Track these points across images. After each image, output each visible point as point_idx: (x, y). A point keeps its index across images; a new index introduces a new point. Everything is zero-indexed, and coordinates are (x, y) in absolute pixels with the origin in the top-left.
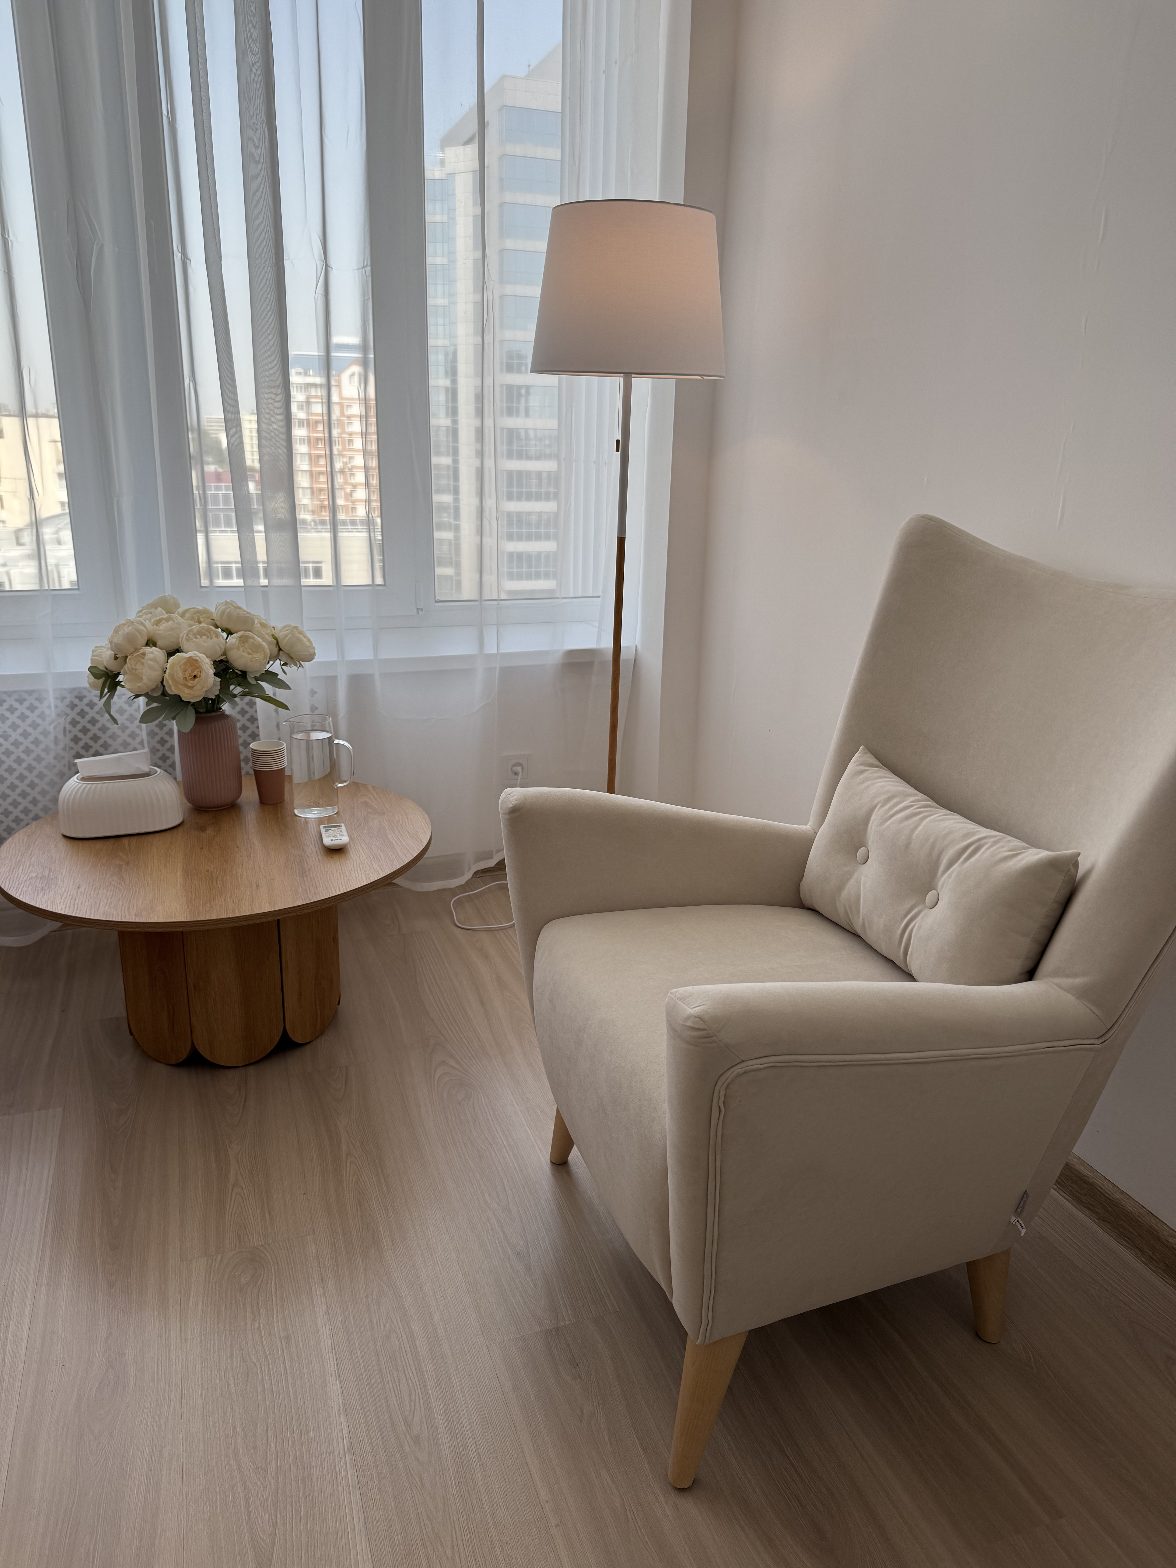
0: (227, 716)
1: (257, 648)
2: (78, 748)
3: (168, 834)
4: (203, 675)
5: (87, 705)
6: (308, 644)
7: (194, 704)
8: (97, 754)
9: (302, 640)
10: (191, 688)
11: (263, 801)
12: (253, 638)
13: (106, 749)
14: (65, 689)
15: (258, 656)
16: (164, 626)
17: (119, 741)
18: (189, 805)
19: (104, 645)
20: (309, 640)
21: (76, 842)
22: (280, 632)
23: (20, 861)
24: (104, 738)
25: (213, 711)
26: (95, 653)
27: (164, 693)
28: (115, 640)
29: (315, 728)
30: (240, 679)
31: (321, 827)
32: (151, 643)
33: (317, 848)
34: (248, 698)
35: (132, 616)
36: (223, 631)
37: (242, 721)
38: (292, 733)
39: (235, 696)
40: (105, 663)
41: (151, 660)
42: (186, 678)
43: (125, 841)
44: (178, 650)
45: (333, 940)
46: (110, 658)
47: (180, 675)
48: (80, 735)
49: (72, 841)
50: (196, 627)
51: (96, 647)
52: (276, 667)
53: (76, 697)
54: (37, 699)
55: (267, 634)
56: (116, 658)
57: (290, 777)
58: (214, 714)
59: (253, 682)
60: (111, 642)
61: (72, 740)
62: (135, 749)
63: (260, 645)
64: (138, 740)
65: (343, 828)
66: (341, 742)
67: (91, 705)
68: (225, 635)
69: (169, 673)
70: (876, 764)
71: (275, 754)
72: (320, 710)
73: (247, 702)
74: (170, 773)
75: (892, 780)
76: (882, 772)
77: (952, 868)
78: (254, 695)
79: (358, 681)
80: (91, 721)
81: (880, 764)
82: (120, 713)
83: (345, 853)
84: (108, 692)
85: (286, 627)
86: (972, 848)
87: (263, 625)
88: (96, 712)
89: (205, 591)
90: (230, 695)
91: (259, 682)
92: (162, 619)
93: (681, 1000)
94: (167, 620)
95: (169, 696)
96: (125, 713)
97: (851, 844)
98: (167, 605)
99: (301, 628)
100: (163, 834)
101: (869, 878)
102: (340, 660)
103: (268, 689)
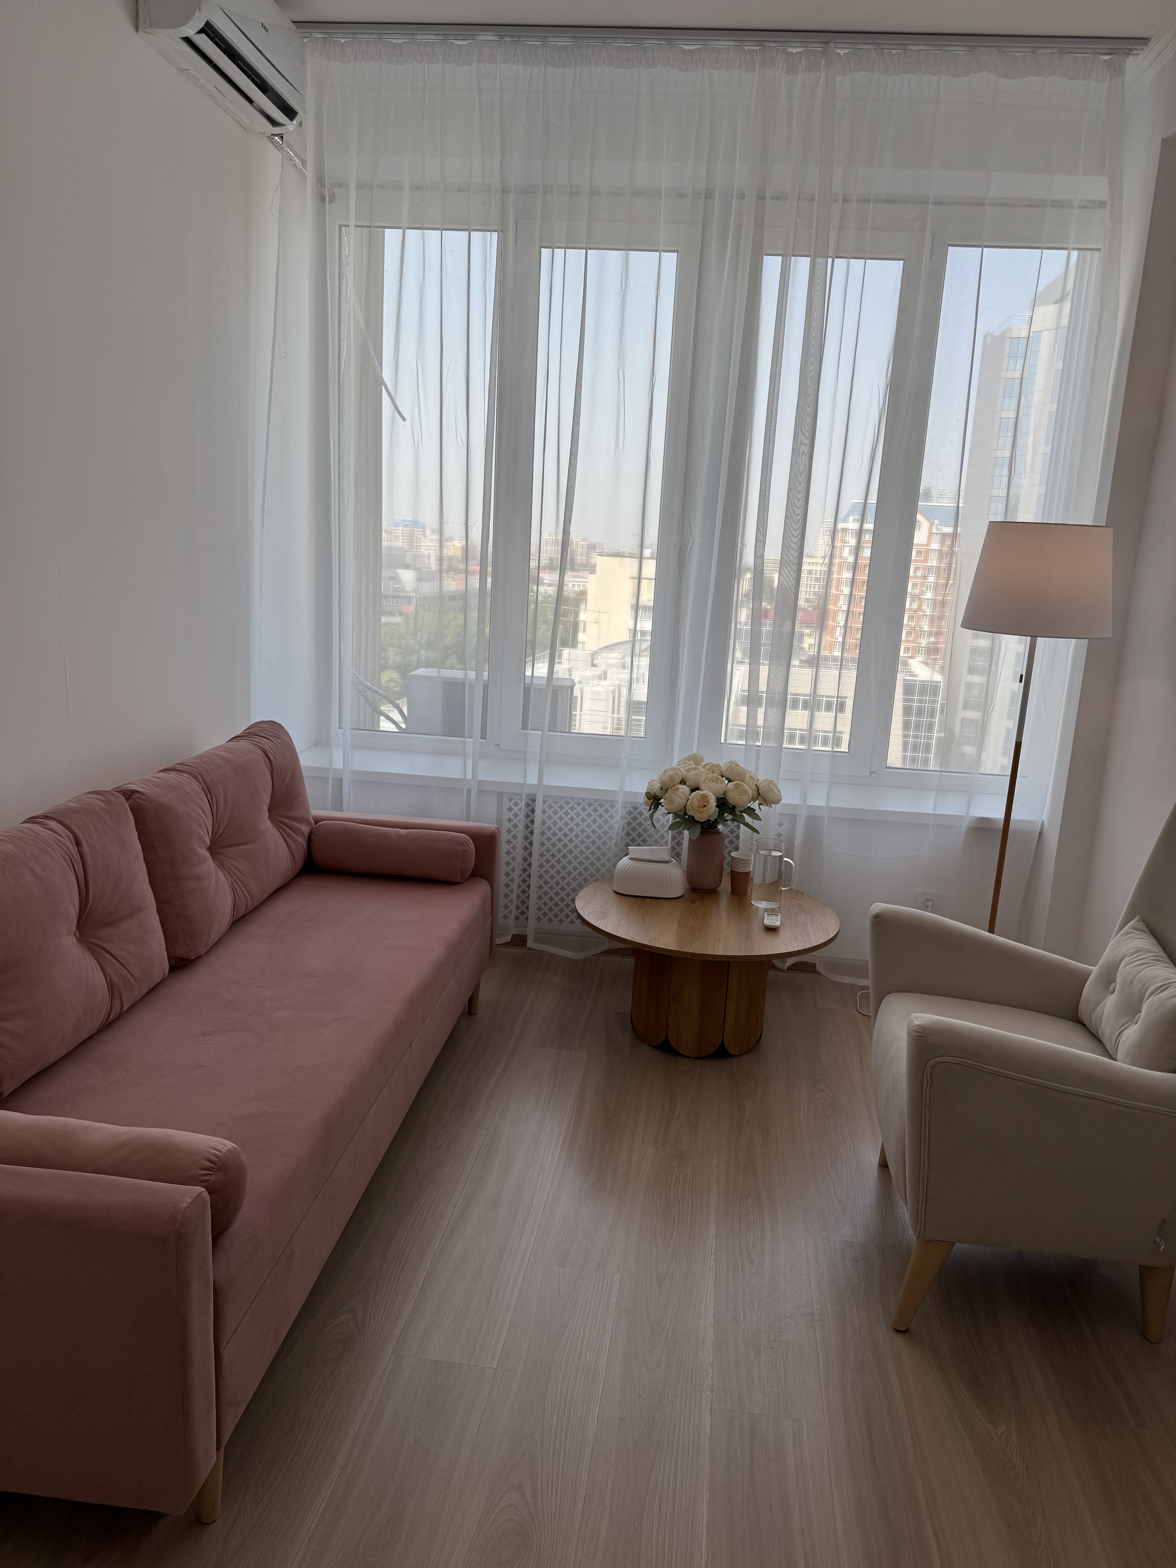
0: (720, 833)
1: (745, 792)
2: (628, 840)
3: (673, 901)
4: (709, 806)
5: (639, 814)
6: (777, 793)
7: (701, 823)
8: (639, 845)
9: (774, 790)
10: (701, 813)
11: (733, 892)
12: (743, 786)
13: (645, 843)
14: (627, 802)
15: (744, 798)
16: (693, 772)
17: (653, 839)
18: (688, 886)
19: (656, 779)
20: (779, 791)
21: (621, 896)
22: (761, 783)
23: (590, 901)
24: (645, 835)
25: (712, 829)
26: (651, 784)
27: (685, 814)
28: (663, 778)
29: (777, 849)
30: (731, 810)
31: (766, 913)
32: (683, 782)
33: (760, 926)
34: (736, 823)
35: (675, 764)
36: (726, 779)
38: (757, 849)
39: (727, 821)
40: (655, 791)
41: (681, 793)
42: (699, 806)
43: (648, 900)
44: (698, 789)
46: (659, 788)
47: (696, 803)
49: (619, 895)
50: (710, 776)
51: (651, 781)
52: (755, 805)
53: (633, 808)
54: (610, 806)
55: (753, 784)
56: (661, 789)
57: (752, 879)
58: (713, 830)
59: (739, 814)
60: (660, 780)
61: (626, 834)
62: (662, 846)
63: (747, 791)
64: (665, 840)
65: (780, 917)
66: (789, 860)
67: (641, 814)
68: (726, 782)
69: (690, 802)
70: (1145, 930)
71: (746, 862)
72: (781, 838)
73: (736, 826)
74: (680, 864)
75: (1149, 942)
76: (1143, 935)
77: (1151, 998)
78: (739, 821)
79: (814, 822)
80: (640, 824)
81: (1147, 930)
82: (658, 822)
83: (776, 932)
84: (654, 808)
85: (765, 780)
86: (1163, 987)
87: (751, 777)
88: (643, 819)
89: (722, 745)
90: (724, 820)
91: (743, 814)
92: (692, 768)
93: (915, 1018)
94: (695, 769)
95: (688, 816)
96: (661, 823)
97: (1108, 979)
98: (696, 759)
99: (775, 782)
100: (670, 900)
101: (1110, 1004)
102: (802, 803)
103: (748, 819)
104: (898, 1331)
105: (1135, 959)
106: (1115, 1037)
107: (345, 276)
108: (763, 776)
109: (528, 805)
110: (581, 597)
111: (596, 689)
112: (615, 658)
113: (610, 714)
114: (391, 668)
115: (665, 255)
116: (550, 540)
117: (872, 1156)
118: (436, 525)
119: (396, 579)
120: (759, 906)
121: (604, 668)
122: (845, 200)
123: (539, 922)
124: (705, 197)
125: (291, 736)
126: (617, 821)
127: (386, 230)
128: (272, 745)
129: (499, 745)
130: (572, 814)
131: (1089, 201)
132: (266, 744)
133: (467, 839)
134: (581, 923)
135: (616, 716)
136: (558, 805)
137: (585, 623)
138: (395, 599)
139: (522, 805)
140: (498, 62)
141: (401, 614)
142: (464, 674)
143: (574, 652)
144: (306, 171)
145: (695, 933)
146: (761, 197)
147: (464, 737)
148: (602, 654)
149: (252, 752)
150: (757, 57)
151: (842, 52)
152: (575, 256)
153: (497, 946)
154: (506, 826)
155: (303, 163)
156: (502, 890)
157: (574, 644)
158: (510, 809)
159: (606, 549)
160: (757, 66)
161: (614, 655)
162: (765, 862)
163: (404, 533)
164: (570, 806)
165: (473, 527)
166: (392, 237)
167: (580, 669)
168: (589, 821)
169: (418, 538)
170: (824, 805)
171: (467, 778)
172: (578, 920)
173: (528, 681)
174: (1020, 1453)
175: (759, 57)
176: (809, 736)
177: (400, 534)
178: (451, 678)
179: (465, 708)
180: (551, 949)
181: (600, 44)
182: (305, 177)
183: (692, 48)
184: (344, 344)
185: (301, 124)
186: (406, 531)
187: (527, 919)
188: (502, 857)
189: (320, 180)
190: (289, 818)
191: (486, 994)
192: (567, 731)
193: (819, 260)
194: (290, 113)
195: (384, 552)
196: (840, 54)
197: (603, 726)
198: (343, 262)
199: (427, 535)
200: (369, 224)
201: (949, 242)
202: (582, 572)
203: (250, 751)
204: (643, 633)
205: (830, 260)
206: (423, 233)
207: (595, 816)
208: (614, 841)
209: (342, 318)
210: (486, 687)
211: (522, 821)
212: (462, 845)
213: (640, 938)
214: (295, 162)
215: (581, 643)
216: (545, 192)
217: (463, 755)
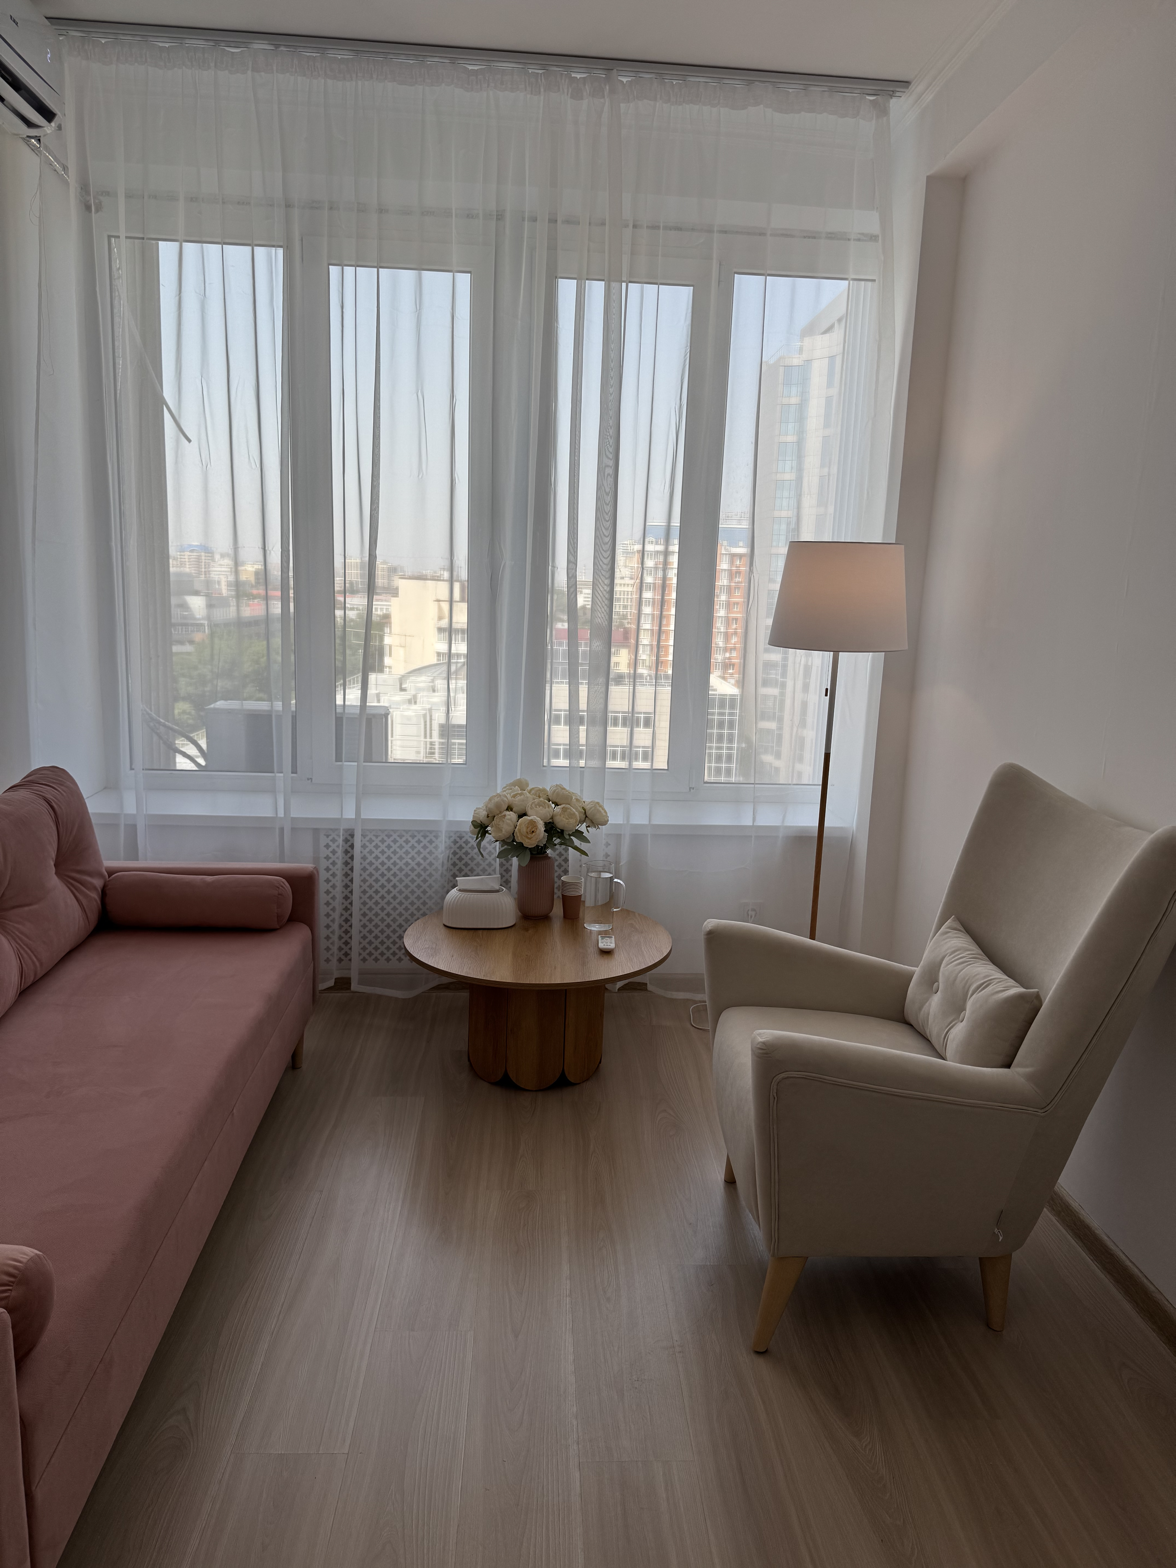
0: (549, 858)
1: (572, 815)
2: (455, 870)
3: (505, 931)
4: (538, 832)
5: (464, 842)
6: (604, 814)
7: (530, 849)
8: (466, 875)
9: (601, 812)
10: (530, 839)
11: (566, 916)
12: (571, 809)
13: (472, 873)
14: (452, 831)
15: (572, 821)
16: (519, 798)
17: (481, 868)
18: (520, 914)
19: (481, 807)
20: (605, 812)
21: (452, 930)
22: (587, 806)
23: (419, 937)
24: (472, 864)
25: (541, 854)
26: (476, 812)
27: (514, 840)
28: (489, 806)
29: (605, 870)
30: (560, 834)
31: (599, 936)
32: (510, 808)
33: (595, 950)
34: (563, 847)
35: (499, 791)
36: (553, 803)
37: (560, 860)
38: (588, 872)
39: (556, 845)
40: (481, 819)
41: (508, 819)
42: (527, 832)
43: (480, 932)
44: (525, 814)
45: (600, 1015)
46: (485, 816)
47: (524, 830)
48: (457, 862)
49: (449, 929)
50: (536, 801)
51: (477, 808)
52: (583, 828)
53: (458, 837)
54: (434, 836)
55: (580, 806)
56: (488, 817)
57: (584, 901)
58: (542, 856)
59: (567, 837)
60: (486, 807)
61: (452, 865)
62: (490, 874)
63: (574, 813)
64: (493, 868)
65: (613, 939)
66: (619, 881)
67: (467, 842)
68: (553, 806)
69: (518, 828)
70: (960, 928)
71: (576, 885)
72: (608, 859)
73: (563, 849)
74: (510, 891)
75: (965, 940)
76: (960, 934)
77: (974, 996)
78: (568, 845)
79: (637, 839)
80: (467, 853)
81: (962, 929)
82: (484, 851)
83: (611, 955)
84: (481, 836)
85: (591, 802)
86: (985, 984)
87: (577, 800)
88: (470, 848)
89: (544, 768)
90: (553, 844)
91: (572, 837)
92: (518, 794)
93: (758, 1035)
94: (521, 794)
95: (516, 842)
96: (487, 851)
97: (931, 979)
98: (521, 785)
99: (601, 803)
100: (503, 930)
101: (935, 1002)
102: (625, 822)
103: (576, 842)
104: (758, 1353)
105: (956, 958)
106: (943, 1036)
107: (117, 289)
108: (588, 798)
109: (346, 841)
110: (384, 621)
111: (406, 713)
112: (425, 682)
113: (422, 739)
114: (184, 699)
115: (459, 276)
116: (354, 564)
117: (717, 1172)
118: (230, 550)
119: (184, 606)
120: (593, 929)
121: (413, 692)
122: (635, 226)
123: (364, 962)
124: (496, 218)
125: (77, 781)
126: (441, 850)
127: (160, 242)
128: (56, 793)
129: (311, 779)
130: (395, 847)
131: (862, 234)
132: (49, 793)
133: (283, 883)
134: (409, 960)
135: (428, 740)
136: (380, 838)
137: (390, 647)
138: (184, 627)
139: (340, 841)
140: (275, 72)
141: (191, 642)
142: (270, 705)
143: (381, 676)
144: (68, 177)
145: (530, 962)
146: (553, 221)
147: (273, 772)
148: (410, 678)
149: (33, 803)
150: (541, 80)
151: (625, 80)
152: (366, 274)
153: (320, 992)
154: (324, 864)
155: (64, 168)
156: (322, 932)
157: (381, 669)
158: (327, 846)
159: (408, 572)
160: (542, 90)
161: (423, 678)
162: (596, 883)
163: (190, 559)
164: (392, 839)
165: (272, 552)
166: (167, 251)
167: (389, 694)
168: (413, 853)
169: (206, 563)
170: (646, 823)
171: (279, 816)
172: (406, 957)
173: (339, 710)
174: (885, 1462)
175: (543, 80)
176: (629, 754)
177: (187, 560)
178: (255, 711)
179: (273, 742)
180: (379, 991)
181: (382, 59)
182: (67, 184)
183: (476, 68)
184: (120, 362)
185: (59, 127)
186: (193, 557)
187: (350, 960)
188: (322, 898)
189: (84, 188)
190: (79, 872)
191: (310, 1045)
192: (384, 761)
193: (613, 284)
194: (48, 115)
195: (172, 578)
196: (623, 82)
197: (416, 751)
198: (114, 275)
199: (217, 560)
200: (141, 236)
201: (735, 270)
202: (384, 595)
203: (32, 802)
204: (458, 655)
205: (624, 285)
206: (202, 246)
207: (419, 847)
208: (440, 872)
209: (116, 334)
210: (294, 718)
211: (340, 858)
212: (278, 889)
213: (475, 972)
214: (55, 168)
215: (388, 668)
216: (331, 208)
217: (273, 791)
